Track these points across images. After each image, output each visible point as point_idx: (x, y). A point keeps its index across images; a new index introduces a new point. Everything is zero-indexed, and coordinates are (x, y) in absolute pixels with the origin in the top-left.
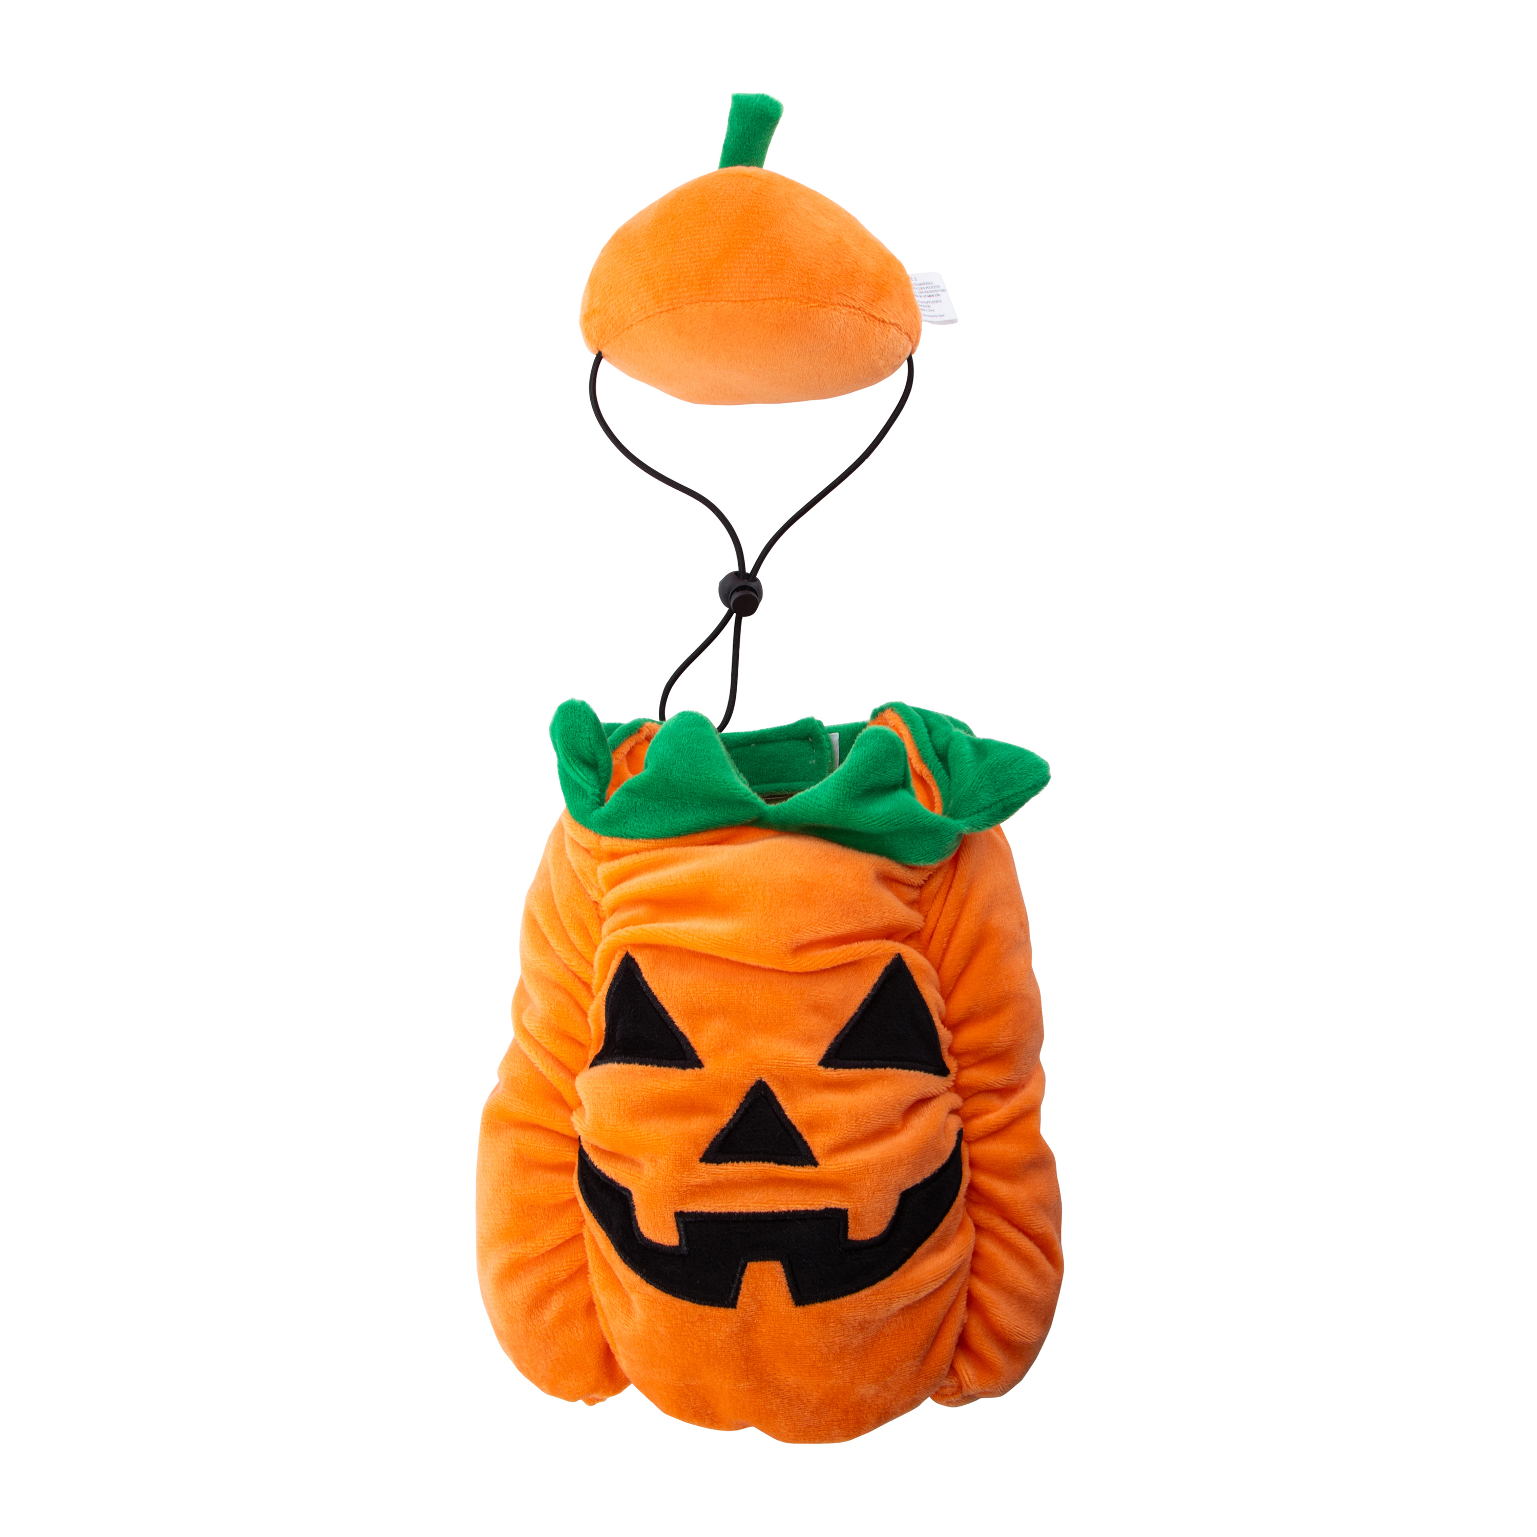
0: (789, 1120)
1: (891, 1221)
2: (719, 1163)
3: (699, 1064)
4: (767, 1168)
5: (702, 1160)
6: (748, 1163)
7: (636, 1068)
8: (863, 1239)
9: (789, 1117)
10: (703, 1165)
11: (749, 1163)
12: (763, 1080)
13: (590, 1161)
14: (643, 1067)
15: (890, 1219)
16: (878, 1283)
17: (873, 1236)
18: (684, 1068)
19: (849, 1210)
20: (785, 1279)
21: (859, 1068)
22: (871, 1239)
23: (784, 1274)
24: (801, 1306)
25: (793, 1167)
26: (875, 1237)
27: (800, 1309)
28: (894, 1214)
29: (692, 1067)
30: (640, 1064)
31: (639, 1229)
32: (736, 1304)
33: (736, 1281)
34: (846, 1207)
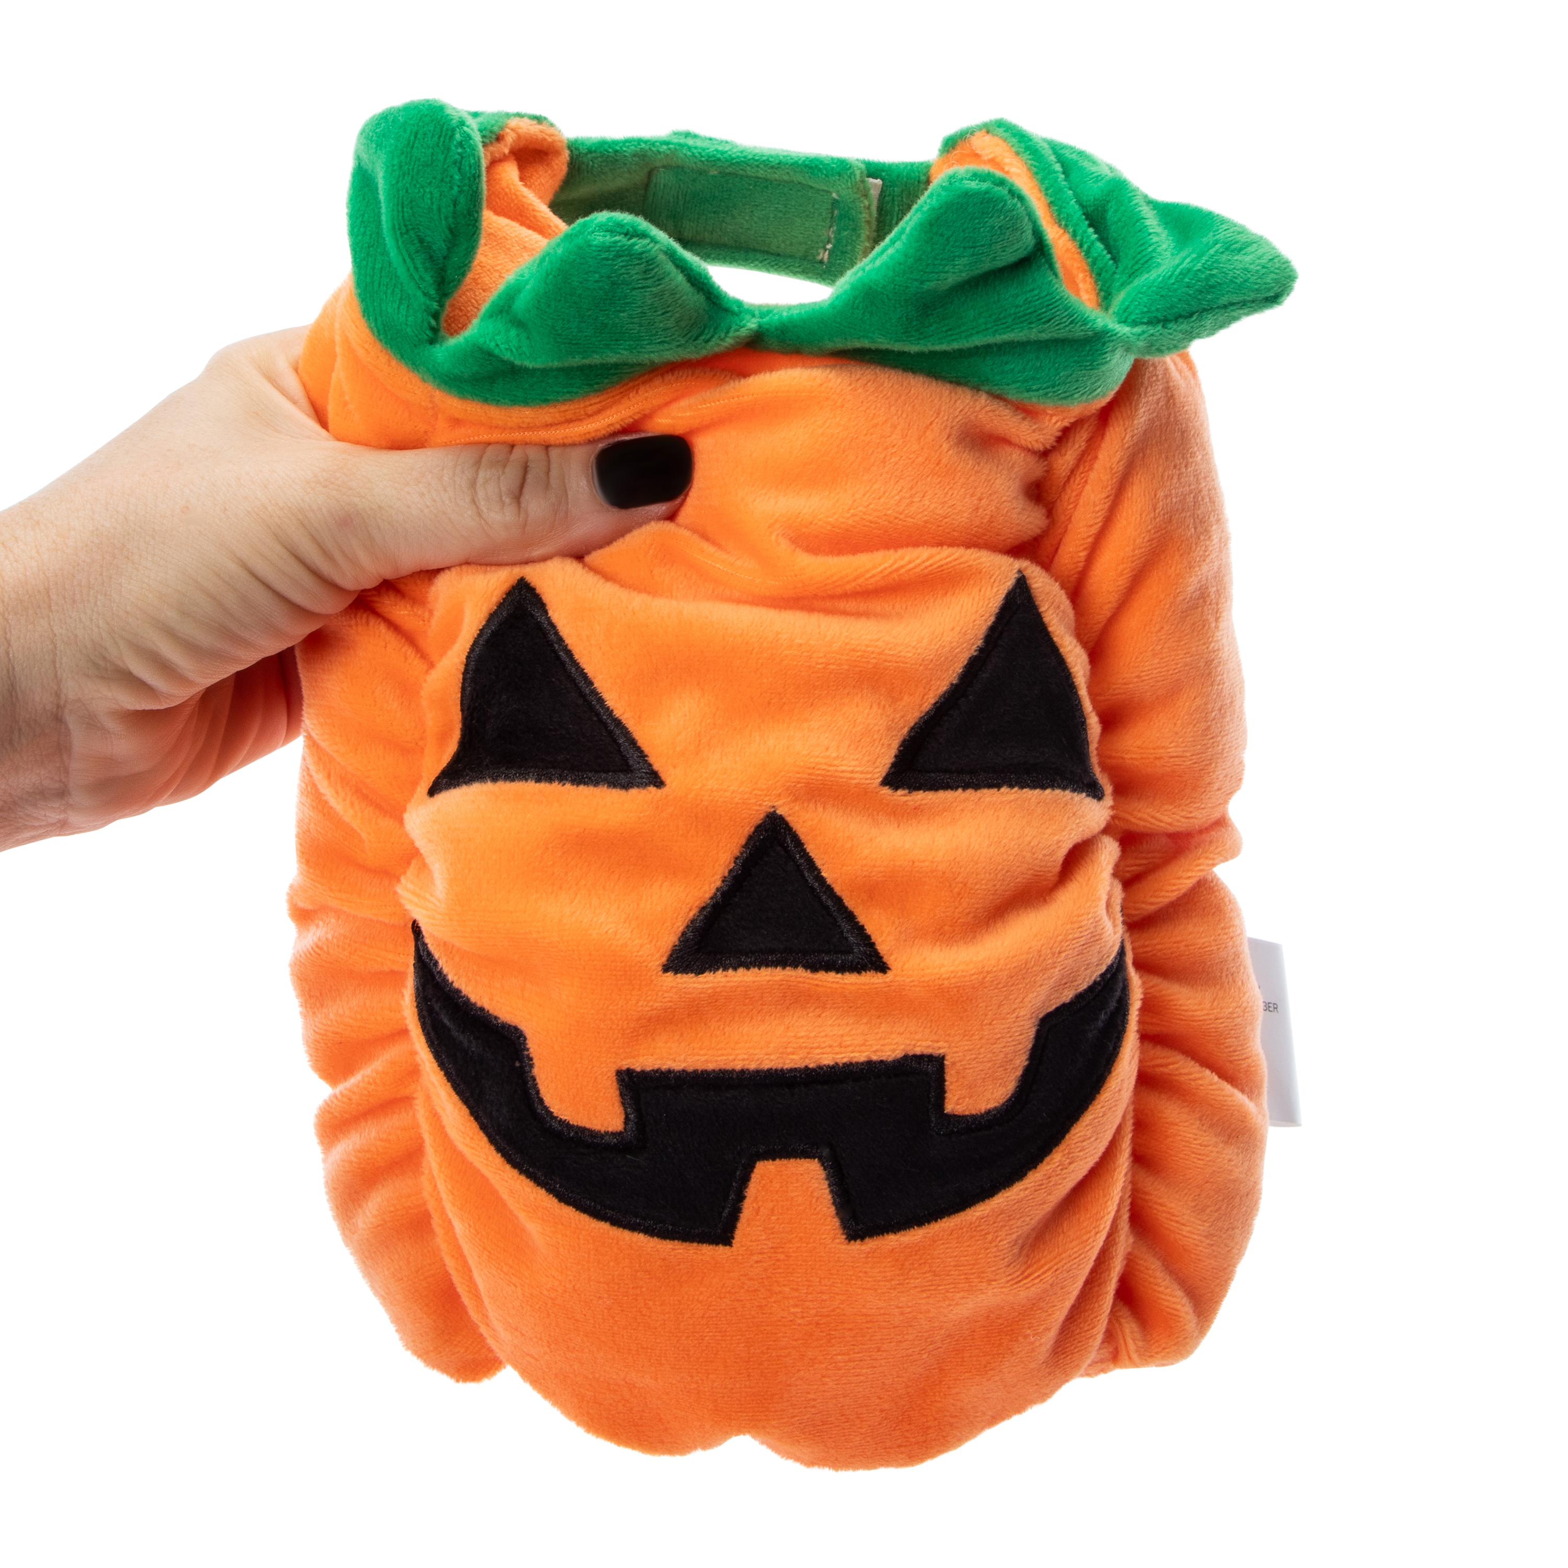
0: (829, 886)
1: (1022, 1076)
2: (700, 971)
3: (656, 780)
4: (792, 979)
5: (666, 969)
6: (754, 970)
7: (529, 788)
8: (974, 1112)
9: (829, 881)
10: (670, 974)
11: (757, 969)
12: (779, 812)
13: (440, 972)
14: (543, 786)
15: (1019, 1072)
16: (1000, 1194)
17: (992, 1105)
18: (626, 787)
19: (947, 1058)
20: (827, 1191)
21: (952, 789)
22: (988, 1112)
23: (827, 1183)
24: (858, 1241)
25: (839, 975)
26: (996, 1108)
27: (856, 1247)
28: (1026, 1063)
29: (642, 785)
30: (538, 780)
31: (541, 1101)
32: (733, 1238)
33: (732, 1196)
34: (941, 1051)
